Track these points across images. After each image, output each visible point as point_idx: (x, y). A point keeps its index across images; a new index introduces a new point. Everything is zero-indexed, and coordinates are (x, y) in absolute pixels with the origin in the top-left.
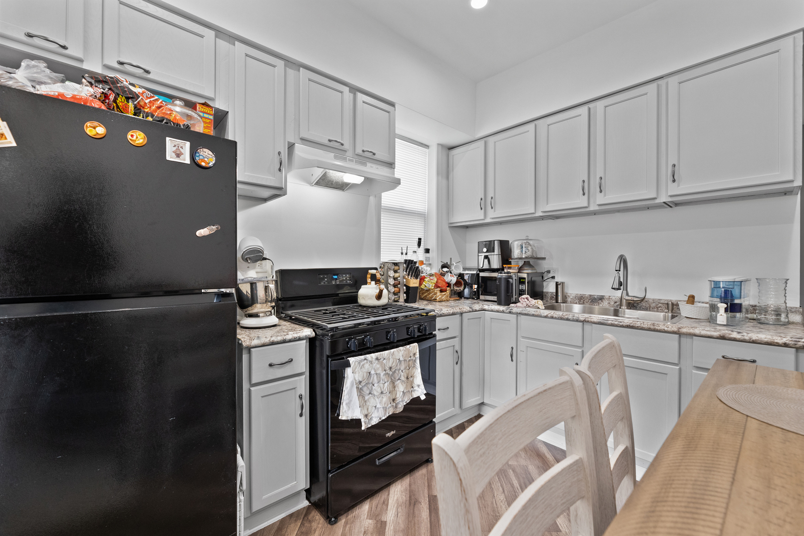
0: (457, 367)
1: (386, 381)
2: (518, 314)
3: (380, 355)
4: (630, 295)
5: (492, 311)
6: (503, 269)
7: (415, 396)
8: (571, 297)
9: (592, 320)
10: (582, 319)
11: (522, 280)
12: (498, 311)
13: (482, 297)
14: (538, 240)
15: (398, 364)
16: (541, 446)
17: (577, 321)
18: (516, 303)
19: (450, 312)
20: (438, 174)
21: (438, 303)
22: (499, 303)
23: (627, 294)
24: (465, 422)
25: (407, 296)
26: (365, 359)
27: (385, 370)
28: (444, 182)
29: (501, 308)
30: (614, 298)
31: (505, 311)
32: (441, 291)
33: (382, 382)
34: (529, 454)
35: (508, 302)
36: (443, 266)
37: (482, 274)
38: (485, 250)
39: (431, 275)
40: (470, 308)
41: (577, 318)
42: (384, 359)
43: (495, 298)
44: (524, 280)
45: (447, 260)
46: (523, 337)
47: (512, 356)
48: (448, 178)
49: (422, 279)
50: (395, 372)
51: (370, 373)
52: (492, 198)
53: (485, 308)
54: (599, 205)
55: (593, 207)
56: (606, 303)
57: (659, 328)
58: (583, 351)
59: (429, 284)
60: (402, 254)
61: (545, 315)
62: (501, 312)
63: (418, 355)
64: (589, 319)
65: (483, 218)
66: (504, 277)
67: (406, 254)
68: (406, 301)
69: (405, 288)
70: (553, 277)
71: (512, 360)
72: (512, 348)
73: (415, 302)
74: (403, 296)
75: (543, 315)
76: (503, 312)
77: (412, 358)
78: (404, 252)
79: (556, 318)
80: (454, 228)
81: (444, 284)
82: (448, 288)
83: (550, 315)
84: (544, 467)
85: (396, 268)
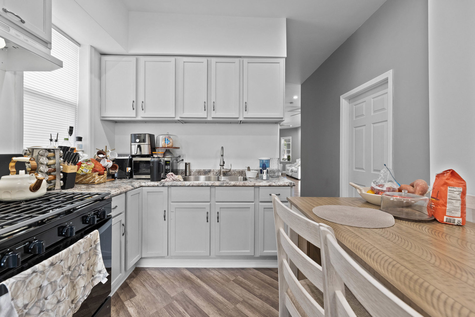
0: (123, 238)
1: (64, 285)
2: (168, 186)
3: (56, 258)
4: (224, 168)
5: (149, 186)
6: (152, 155)
7: (96, 283)
8: (194, 172)
9: (216, 185)
10: (210, 185)
11: (167, 163)
12: (153, 186)
13: (134, 177)
14: (176, 136)
15: (79, 259)
16: (186, 272)
17: (208, 186)
18: (164, 179)
19: (118, 192)
20: (91, 72)
21: (97, 186)
22: (152, 180)
23: (223, 168)
24: (127, 279)
25: (64, 183)
26: (34, 272)
27: (63, 274)
28: (97, 81)
29: (156, 183)
30: (216, 171)
31: (159, 185)
32: (99, 175)
33: (58, 289)
34: (181, 282)
35: (159, 179)
36: (99, 153)
37: (134, 159)
38: (138, 140)
39: (87, 161)
40: (132, 186)
41: (207, 185)
42: (62, 261)
43: (149, 177)
44: (169, 163)
45: (102, 148)
46: (173, 202)
47: (165, 217)
48: (100, 78)
49: (80, 165)
50: (74, 269)
51: (40, 287)
52: (143, 102)
53: (142, 185)
54: (213, 118)
55: (209, 119)
56: (212, 174)
57: (247, 185)
58: (210, 204)
59: (85, 169)
60: (51, 140)
61: (188, 185)
62: (156, 186)
63: (99, 241)
64: (214, 185)
65: (135, 116)
66: (156, 160)
67: (56, 141)
68: (63, 188)
69: (61, 174)
70: (183, 160)
71: (165, 220)
72: (165, 211)
73: (72, 187)
74: (59, 183)
75: (187, 185)
76: (158, 186)
77: (93, 246)
78: (54, 138)
79: (195, 186)
80: (106, 121)
81: (102, 168)
82: (105, 172)
83: (191, 184)
84: (193, 286)
85: (51, 154)
